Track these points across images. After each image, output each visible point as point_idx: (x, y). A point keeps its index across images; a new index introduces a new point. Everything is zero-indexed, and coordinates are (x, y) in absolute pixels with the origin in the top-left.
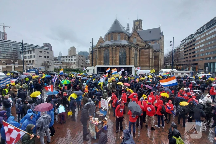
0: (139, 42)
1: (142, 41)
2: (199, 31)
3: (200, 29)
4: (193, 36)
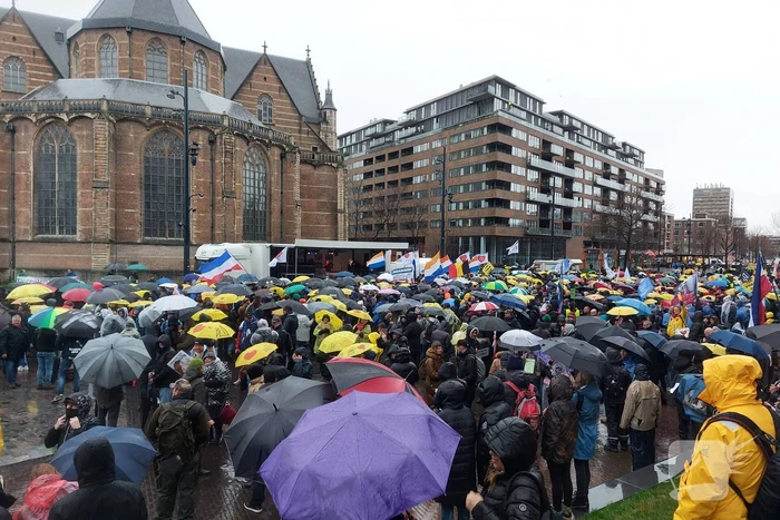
1: (300, 125)
2: (413, 116)
3: (418, 109)
4: (389, 128)
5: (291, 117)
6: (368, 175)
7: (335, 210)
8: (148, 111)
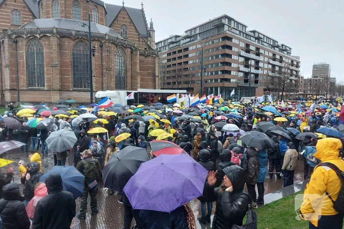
0: (133, 37)
1: (139, 38)
2: (189, 33)
3: (191, 30)
4: (178, 39)
5: (135, 35)
6: (169, 60)
7: (154, 76)
8: (74, 33)
